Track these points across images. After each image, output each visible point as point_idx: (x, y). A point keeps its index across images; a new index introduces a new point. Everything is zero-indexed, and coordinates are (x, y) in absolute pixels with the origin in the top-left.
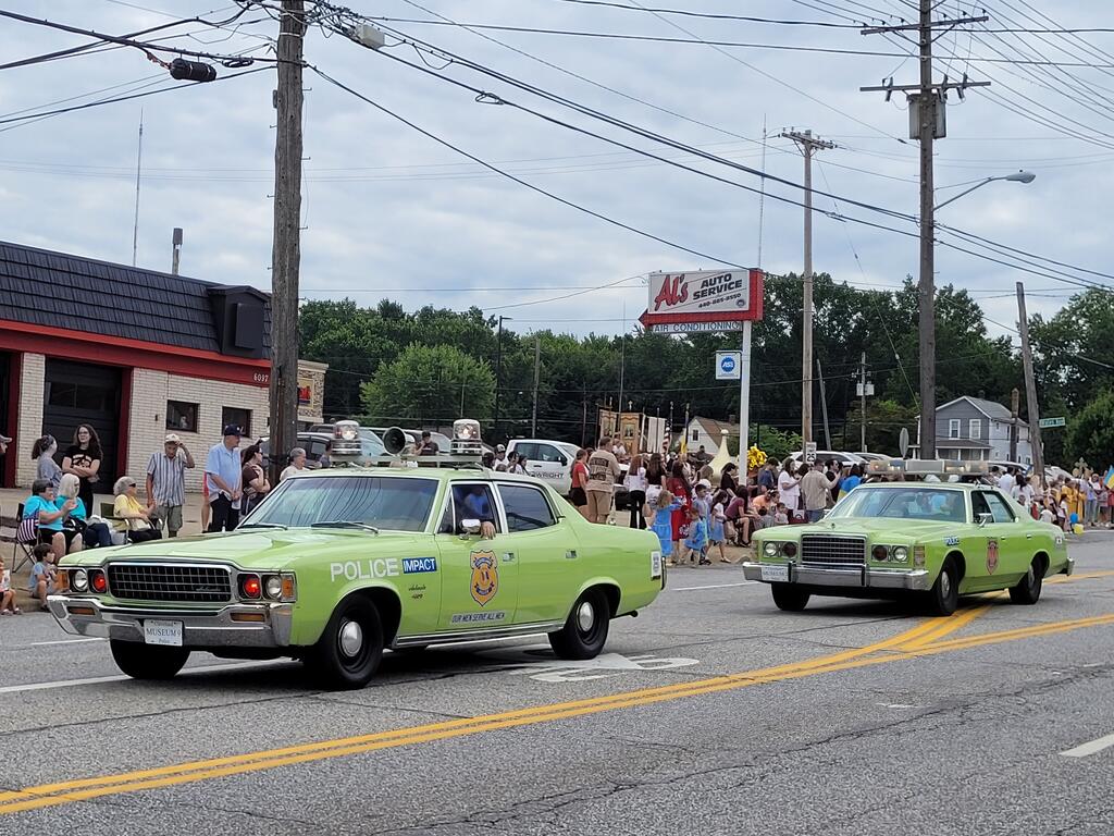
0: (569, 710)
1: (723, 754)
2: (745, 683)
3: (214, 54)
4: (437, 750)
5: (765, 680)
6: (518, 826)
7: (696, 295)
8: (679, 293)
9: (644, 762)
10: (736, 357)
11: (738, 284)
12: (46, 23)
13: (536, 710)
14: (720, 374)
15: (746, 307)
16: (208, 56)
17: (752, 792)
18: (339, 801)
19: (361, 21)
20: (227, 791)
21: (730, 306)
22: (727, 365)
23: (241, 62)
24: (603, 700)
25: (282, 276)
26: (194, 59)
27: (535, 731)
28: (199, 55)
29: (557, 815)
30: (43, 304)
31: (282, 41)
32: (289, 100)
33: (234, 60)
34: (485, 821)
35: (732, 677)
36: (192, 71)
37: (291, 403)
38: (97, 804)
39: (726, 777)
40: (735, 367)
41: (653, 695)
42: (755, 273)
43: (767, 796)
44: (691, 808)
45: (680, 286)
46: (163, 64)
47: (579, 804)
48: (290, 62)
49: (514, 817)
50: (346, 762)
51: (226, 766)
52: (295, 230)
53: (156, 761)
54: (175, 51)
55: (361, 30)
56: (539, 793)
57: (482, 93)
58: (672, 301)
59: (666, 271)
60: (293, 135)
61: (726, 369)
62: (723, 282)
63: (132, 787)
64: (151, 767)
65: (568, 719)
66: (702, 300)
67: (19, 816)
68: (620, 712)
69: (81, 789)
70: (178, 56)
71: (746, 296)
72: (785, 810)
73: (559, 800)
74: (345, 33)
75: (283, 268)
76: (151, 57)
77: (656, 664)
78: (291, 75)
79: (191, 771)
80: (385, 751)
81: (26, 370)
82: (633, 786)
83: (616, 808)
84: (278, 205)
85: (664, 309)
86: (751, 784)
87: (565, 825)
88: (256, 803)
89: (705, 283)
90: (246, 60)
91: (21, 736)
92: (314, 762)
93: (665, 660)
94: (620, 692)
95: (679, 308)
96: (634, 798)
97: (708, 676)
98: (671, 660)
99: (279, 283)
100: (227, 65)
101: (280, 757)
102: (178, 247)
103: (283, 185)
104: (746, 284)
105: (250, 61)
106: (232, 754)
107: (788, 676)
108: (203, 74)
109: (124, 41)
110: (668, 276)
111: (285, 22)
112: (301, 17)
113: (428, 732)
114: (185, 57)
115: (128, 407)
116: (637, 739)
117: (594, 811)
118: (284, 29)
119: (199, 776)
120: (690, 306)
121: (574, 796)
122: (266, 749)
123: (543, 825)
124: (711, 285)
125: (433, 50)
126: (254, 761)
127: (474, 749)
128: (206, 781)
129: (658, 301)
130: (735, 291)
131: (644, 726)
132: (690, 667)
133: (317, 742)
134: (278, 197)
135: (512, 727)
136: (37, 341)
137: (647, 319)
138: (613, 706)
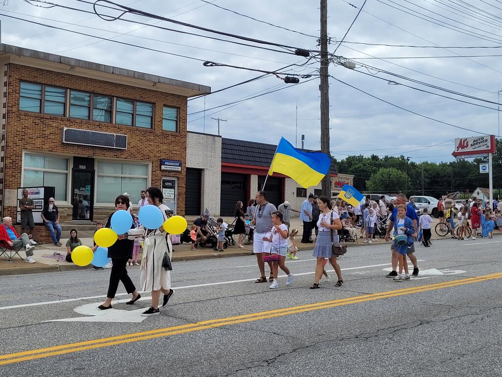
0: (410, 291)
1: (468, 309)
2: (483, 279)
3: (298, 74)
4: (355, 307)
5: (489, 279)
6: (376, 340)
7: (471, 145)
8: (465, 145)
9: (435, 312)
10: (487, 165)
11: (486, 141)
12: (243, 68)
13: (399, 291)
14: (481, 171)
15: (490, 148)
16: (296, 75)
17: (477, 325)
18: (310, 328)
19: (347, 60)
20: (270, 324)
21: (484, 148)
22: (484, 168)
23: (308, 76)
24: (425, 287)
25: (324, 145)
26: (292, 76)
27: (395, 299)
28: (293, 75)
29: (394, 335)
30: (257, 159)
31: (321, 69)
32: (324, 87)
33: (305, 76)
34: (364, 338)
35: (478, 277)
36: (292, 80)
37: (329, 186)
38: (221, 328)
39: (467, 319)
40: (487, 169)
41: (445, 285)
42: (492, 137)
43: (483, 328)
44: (450, 333)
45: (466, 142)
46: (282, 79)
47: (404, 330)
48: (324, 75)
49: (376, 336)
50: (319, 312)
51: (275, 313)
52: (328, 129)
53: (251, 311)
54: (285, 74)
55: (347, 63)
56: (389, 326)
57: (390, 81)
58: (463, 147)
59: (460, 138)
60: (326, 99)
61: (483, 169)
62: (481, 140)
63: (236, 322)
64: (248, 314)
65: (409, 294)
66: (474, 147)
67: (190, 334)
68: (430, 292)
69: (218, 322)
70: (287, 76)
71: (489, 144)
72: (489, 334)
73: (396, 329)
74: (342, 64)
75: (324, 142)
76: (278, 76)
77: (449, 273)
78: (324, 79)
79: (260, 315)
80: (335, 308)
81: (252, 180)
82: (428, 323)
83: (418, 332)
84: (322, 121)
85: (460, 150)
86: (477, 322)
87: (396, 340)
88: (279, 329)
89: (474, 141)
90: (309, 75)
91: (209, 301)
92: (307, 312)
93: (453, 271)
94: (432, 284)
95: (466, 150)
96: (427, 328)
97: (468, 277)
98: (455, 271)
99: (323, 147)
100: (303, 77)
101: (296, 310)
102: (303, 141)
103: (323, 115)
104: (489, 140)
105: (310, 76)
106: (279, 309)
107: (500, 277)
108: (295, 81)
109: (274, 73)
110: (461, 140)
111: (322, 63)
112: (327, 60)
113: (354, 300)
114: (289, 76)
115: (284, 190)
116: (434, 303)
117: (409, 334)
118: (322, 65)
119: (263, 317)
120: (470, 149)
121: (403, 327)
122: (292, 307)
123: (387, 339)
124: (476, 142)
125: (372, 68)
126: (286, 312)
127: (370, 307)
128: (264, 319)
129: (458, 148)
130: (485, 143)
131: (439, 297)
132: (462, 274)
133: (312, 304)
134: (322, 119)
135: (387, 298)
136: (255, 171)
137: (455, 154)
138: (428, 289)
